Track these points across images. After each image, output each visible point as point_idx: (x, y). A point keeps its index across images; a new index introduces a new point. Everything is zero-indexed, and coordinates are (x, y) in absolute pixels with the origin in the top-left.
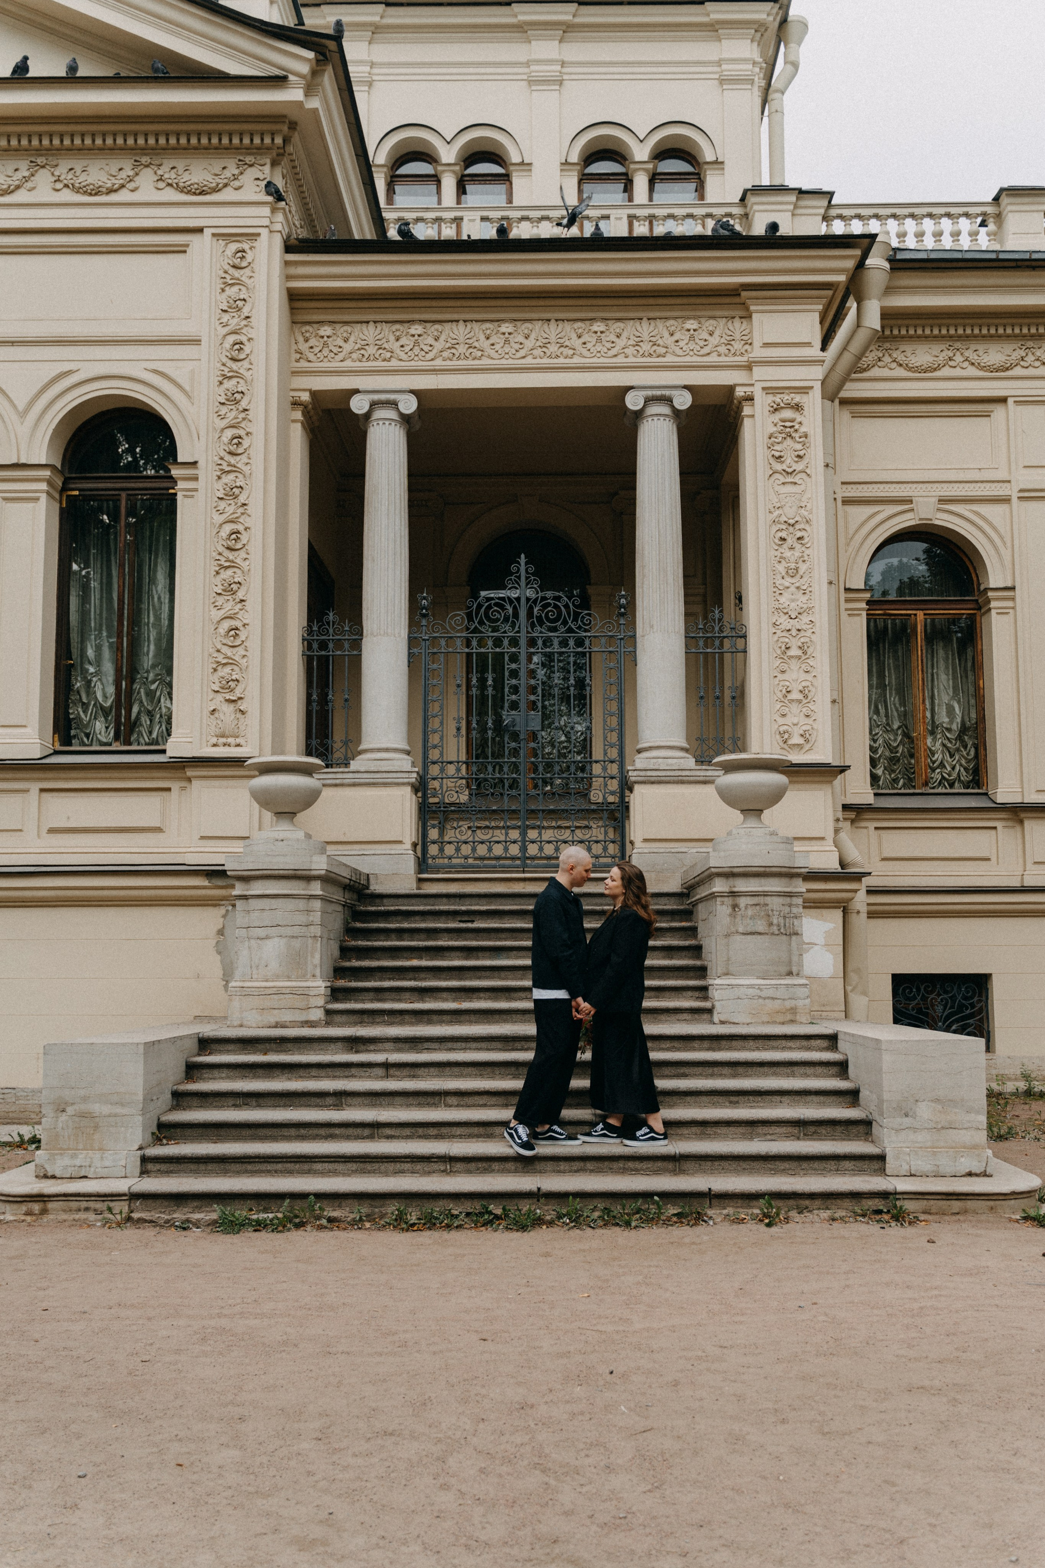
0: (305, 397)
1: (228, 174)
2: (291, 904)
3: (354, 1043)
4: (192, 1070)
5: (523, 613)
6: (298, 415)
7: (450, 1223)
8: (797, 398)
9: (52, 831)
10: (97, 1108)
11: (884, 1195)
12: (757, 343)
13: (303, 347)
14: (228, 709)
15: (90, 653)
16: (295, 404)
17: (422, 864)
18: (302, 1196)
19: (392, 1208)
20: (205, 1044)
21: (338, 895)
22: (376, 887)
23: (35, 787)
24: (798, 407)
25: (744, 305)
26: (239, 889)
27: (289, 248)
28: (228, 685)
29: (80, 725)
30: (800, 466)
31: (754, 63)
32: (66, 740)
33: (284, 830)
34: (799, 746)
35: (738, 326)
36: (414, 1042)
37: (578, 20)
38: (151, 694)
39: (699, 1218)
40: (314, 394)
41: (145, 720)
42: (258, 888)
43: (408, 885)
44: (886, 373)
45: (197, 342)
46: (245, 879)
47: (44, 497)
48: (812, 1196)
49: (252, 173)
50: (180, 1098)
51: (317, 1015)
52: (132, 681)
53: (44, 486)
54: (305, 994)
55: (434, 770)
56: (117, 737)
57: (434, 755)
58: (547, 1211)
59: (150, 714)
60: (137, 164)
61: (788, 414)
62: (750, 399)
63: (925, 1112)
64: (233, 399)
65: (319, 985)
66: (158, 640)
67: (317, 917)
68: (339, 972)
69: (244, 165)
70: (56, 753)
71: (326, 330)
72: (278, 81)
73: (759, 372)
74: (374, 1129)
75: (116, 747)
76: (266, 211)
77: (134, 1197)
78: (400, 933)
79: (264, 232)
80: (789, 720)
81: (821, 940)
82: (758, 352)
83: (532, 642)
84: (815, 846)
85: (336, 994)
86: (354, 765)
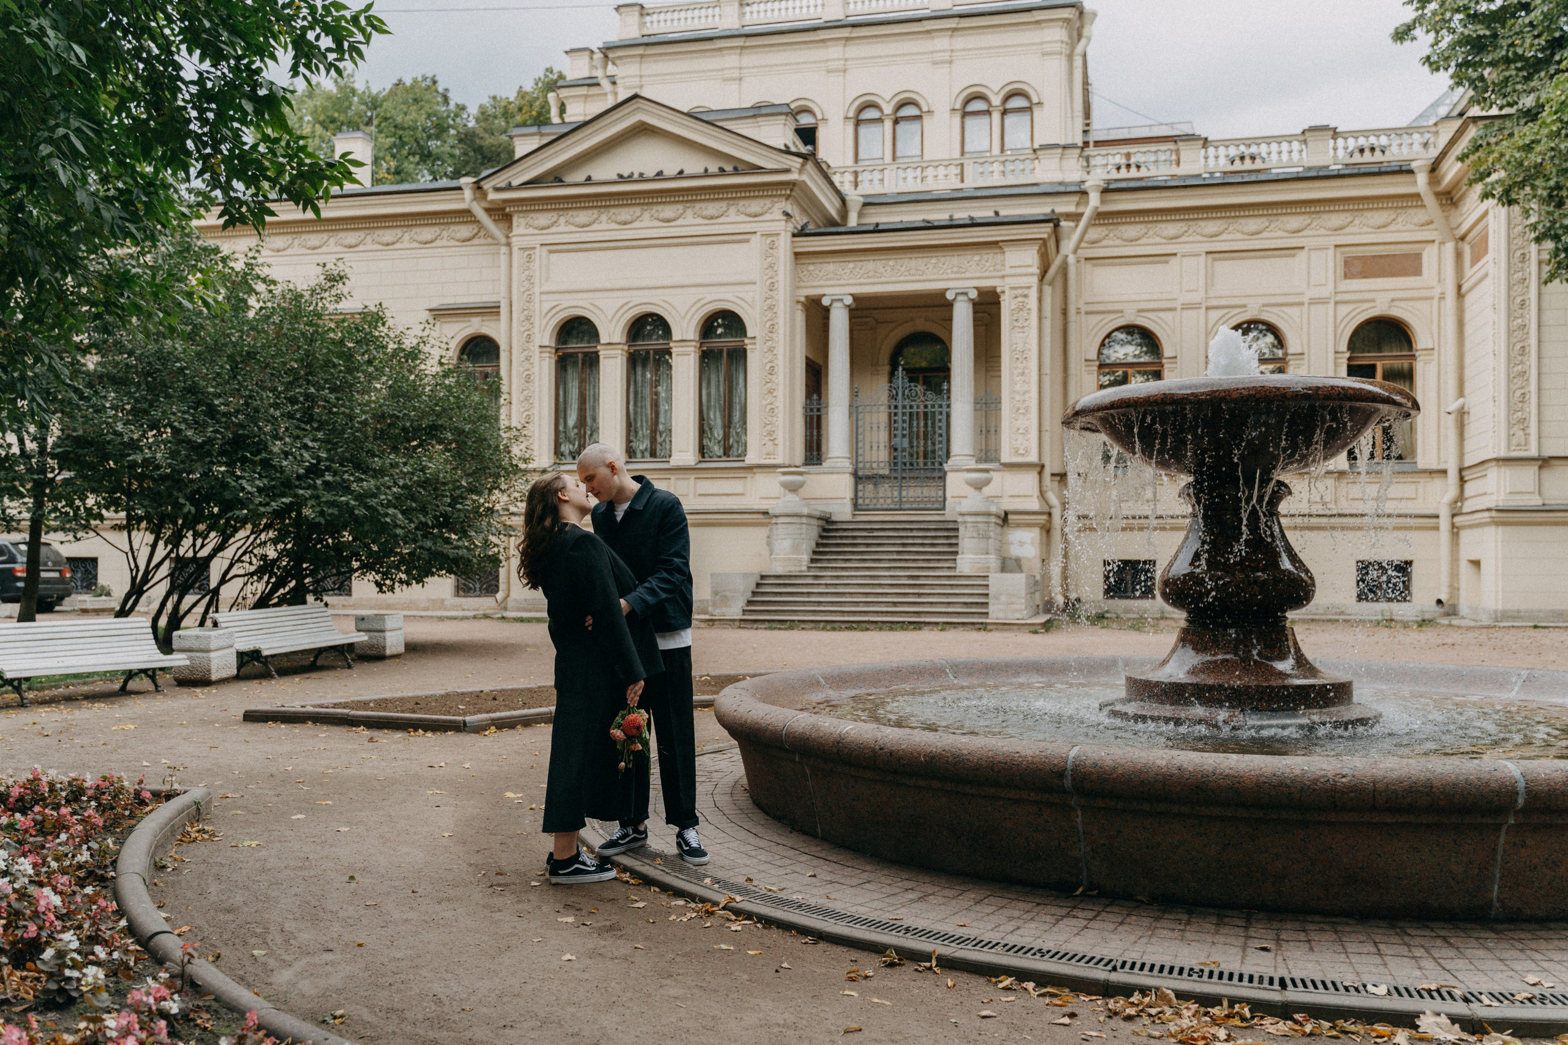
0: (803, 299)
1: (766, 207)
2: (794, 526)
3: (816, 577)
4: (758, 585)
5: (900, 394)
6: (800, 307)
7: (840, 629)
8: (1026, 292)
9: (700, 495)
10: (728, 594)
11: (982, 623)
12: (1008, 265)
13: (801, 275)
14: (771, 443)
15: (712, 416)
16: (798, 302)
17: (856, 506)
18: (793, 621)
19: (822, 625)
20: (763, 577)
21: (815, 522)
22: (834, 518)
23: (693, 477)
24: (1026, 296)
25: (1001, 248)
26: (774, 521)
27: (794, 235)
28: (770, 433)
29: (709, 448)
30: (1026, 324)
31: (1062, 42)
32: (703, 457)
33: (791, 497)
34: (1023, 455)
35: (999, 256)
36: (838, 577)
37: (960, 26)
38: (737, 433)
39: (920, 629)
40: (807, 297)
41: (735, 445)
42: (781, 520)
43: (848, 517)
44: (1111, 243)
45: (754, 283)
46: (776, 516)
47: (693, 354)
48: (959, 623)
49: (778, 205)
50: (754, 593)
51: (804, 568)
52: (729, 427)
53: (693, 349)
54: (800, 561)
55: (861, 465)
56: (725, 454)
57: (860, 459)
58: (872, 626)
59: (738, 442)
60: (729, 205)
61: (1020, 299)
62: (1003, 292)
63: (1003, 598)
64: (771, 308)
65: (805, 557)
66: (740, 409)
67: (804, 531)
68: (815, 552)
69: (773, 203)
70: (700, 462)
71: (811, 268)
72: (787, 171)
73: (1008, 280)
74: (819, 603)
75: (724, 458)
76: (783, 223)
77: (741, 620)
78: (841, 537)
79: (783, 233)
80: (1019, 442)
81: (1029, 541)
82: (1008, 271)
83: (904, 407)
84: (1028, 499)
85: (812, 561)
86: (824, 464)
